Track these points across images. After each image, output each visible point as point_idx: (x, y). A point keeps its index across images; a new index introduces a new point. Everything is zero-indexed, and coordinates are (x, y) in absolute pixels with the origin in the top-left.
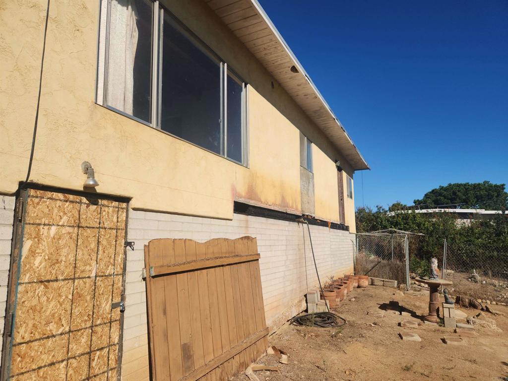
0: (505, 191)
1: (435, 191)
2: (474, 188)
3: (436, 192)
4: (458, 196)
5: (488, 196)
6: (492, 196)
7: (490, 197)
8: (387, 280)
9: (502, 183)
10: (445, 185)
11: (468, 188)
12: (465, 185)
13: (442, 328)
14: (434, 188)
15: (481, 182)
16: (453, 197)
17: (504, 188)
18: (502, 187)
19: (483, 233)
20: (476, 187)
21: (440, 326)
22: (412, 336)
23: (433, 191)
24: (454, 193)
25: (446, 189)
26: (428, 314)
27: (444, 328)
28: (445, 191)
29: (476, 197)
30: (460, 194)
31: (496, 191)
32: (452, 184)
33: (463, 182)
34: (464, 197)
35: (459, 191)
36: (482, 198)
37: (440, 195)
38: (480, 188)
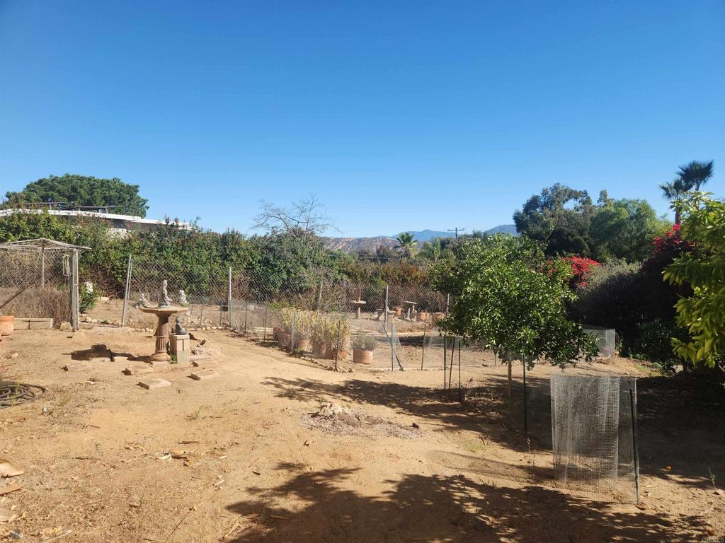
0: (138, 194)
1: (44, 182)
2: (102, 186)
3: (46, 184)
4: (80, 194)
5: (119, 198)
6: (124, 200)
7: (121, 200)
8: (35, 319)
9: (136, 185)
10: (60, 175)
11: (94, 184)
12: (89, 179)
13: (174, 365)
14: (42, 178)
15: (110, 178)
16: (72, 194)
17: (138, 191)
18: (136, 188)
19: (143, 248)
20: (104, 184)
21: (172, 363)
22: (159, 382)
23: (40, 181)
24: (74, 189)
25: (61, 182)
26: (154, 352)
27: (176, 365)
28: (60, 183)
29: (105, 198)
30: (83, 191)
31: (128, 194)
32: (71, 174)
33: (87, 175)
34: (88, 197)
35: (81, 187)
36: (111, 200)
37: (52, 188)
38: (109, 187)
